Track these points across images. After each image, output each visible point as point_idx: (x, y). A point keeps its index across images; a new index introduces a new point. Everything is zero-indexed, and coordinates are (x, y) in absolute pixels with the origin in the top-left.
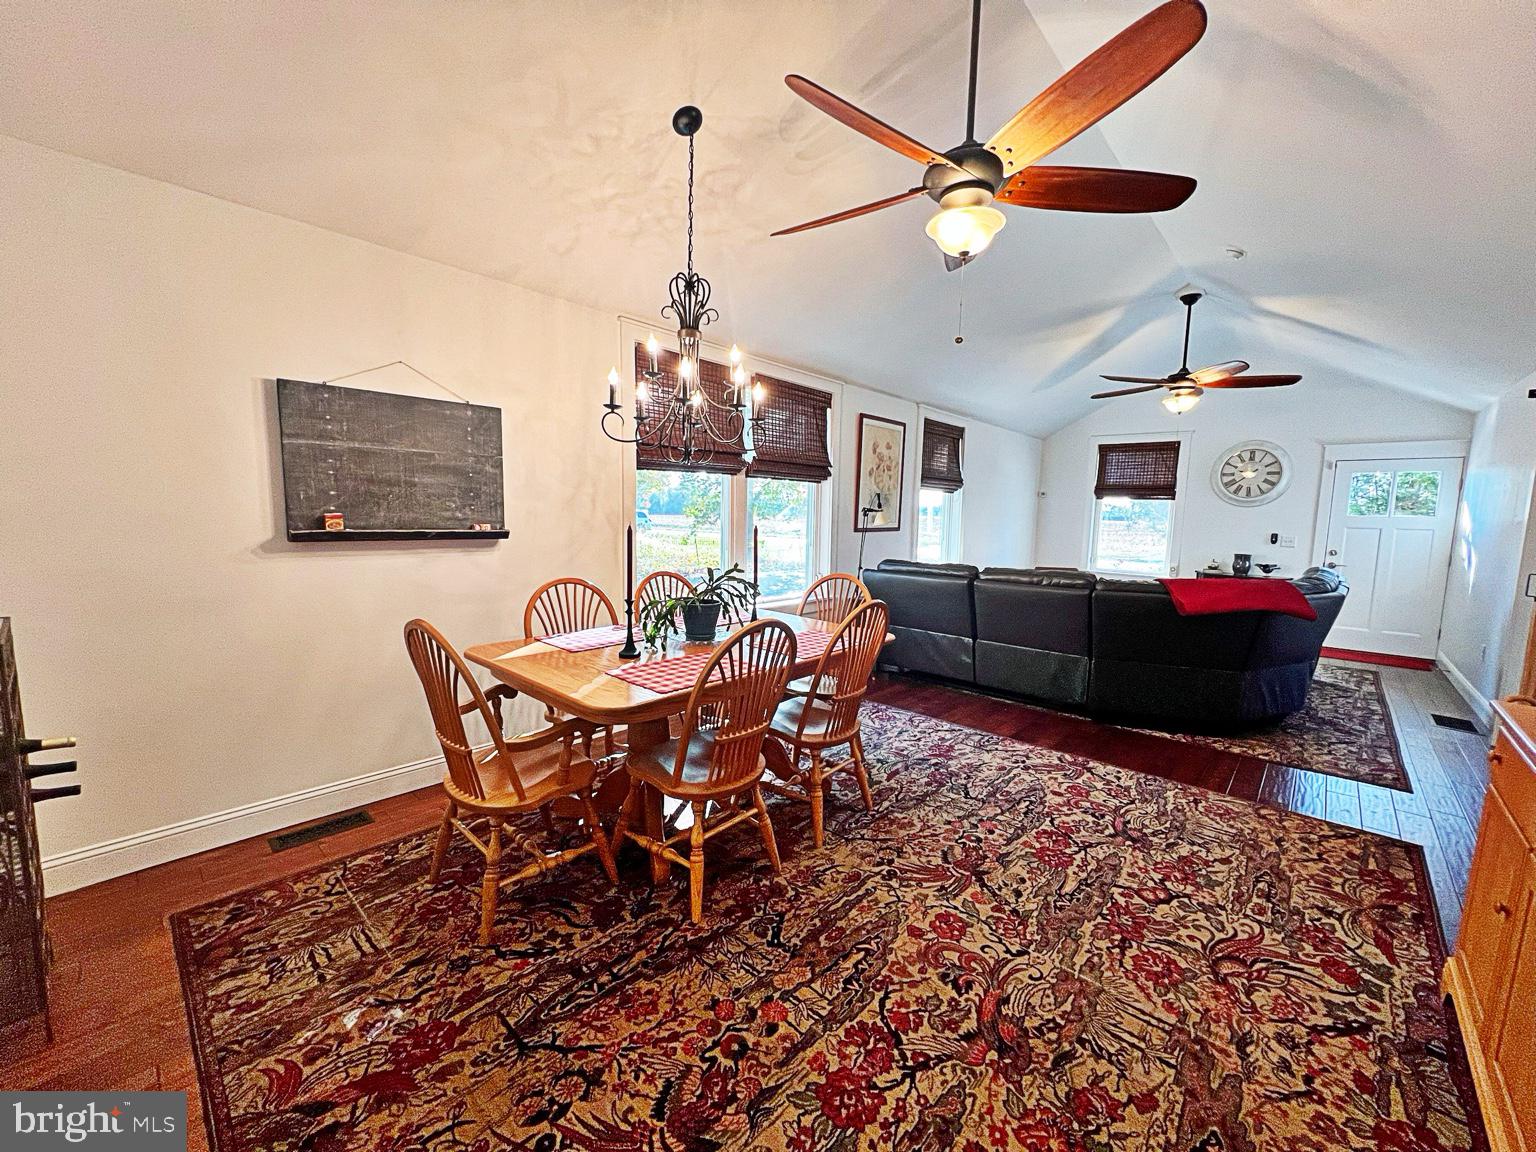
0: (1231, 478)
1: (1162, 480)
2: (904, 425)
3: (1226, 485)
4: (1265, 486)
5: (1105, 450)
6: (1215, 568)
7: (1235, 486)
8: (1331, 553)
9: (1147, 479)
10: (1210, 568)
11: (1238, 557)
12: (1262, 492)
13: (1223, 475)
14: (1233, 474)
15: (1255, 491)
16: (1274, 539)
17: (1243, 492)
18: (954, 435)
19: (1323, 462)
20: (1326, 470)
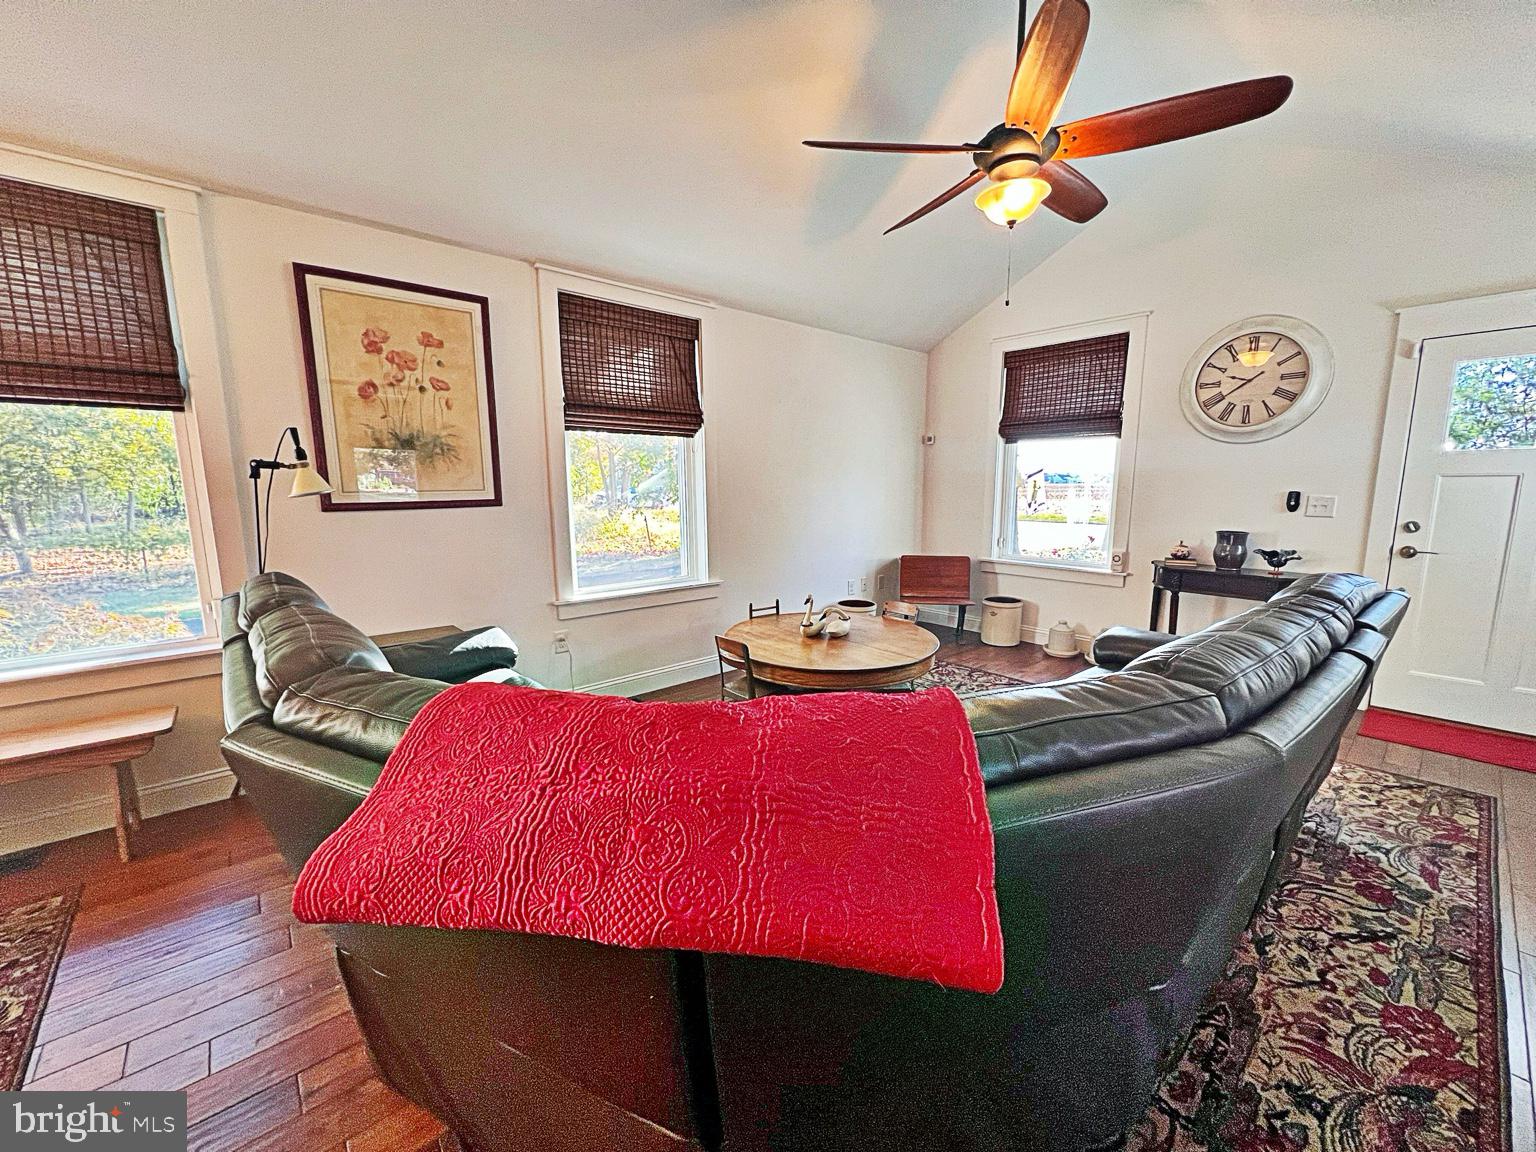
0: (1216, 391)
1: (1099, 403)
2: (483, 302)
3: (1206, 405)
4: (1275, 402)
5: (1014, 361)
6: (1184, 558)
7: (1222, 405)
8: (1407, 528)
9: (1076, 403)
10: (1175, 557)
11: (1223, 536)
12: (1272, 414)
13: (1200, 386)
14: (1218, 384)
15: (1258, 412)
16: (1294, 501)
17: (1236, 416)
18: (682, 334)
19: (1393, 349)
20: (1398, 359)
